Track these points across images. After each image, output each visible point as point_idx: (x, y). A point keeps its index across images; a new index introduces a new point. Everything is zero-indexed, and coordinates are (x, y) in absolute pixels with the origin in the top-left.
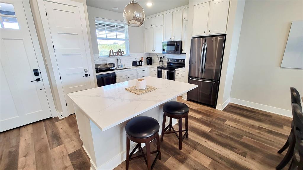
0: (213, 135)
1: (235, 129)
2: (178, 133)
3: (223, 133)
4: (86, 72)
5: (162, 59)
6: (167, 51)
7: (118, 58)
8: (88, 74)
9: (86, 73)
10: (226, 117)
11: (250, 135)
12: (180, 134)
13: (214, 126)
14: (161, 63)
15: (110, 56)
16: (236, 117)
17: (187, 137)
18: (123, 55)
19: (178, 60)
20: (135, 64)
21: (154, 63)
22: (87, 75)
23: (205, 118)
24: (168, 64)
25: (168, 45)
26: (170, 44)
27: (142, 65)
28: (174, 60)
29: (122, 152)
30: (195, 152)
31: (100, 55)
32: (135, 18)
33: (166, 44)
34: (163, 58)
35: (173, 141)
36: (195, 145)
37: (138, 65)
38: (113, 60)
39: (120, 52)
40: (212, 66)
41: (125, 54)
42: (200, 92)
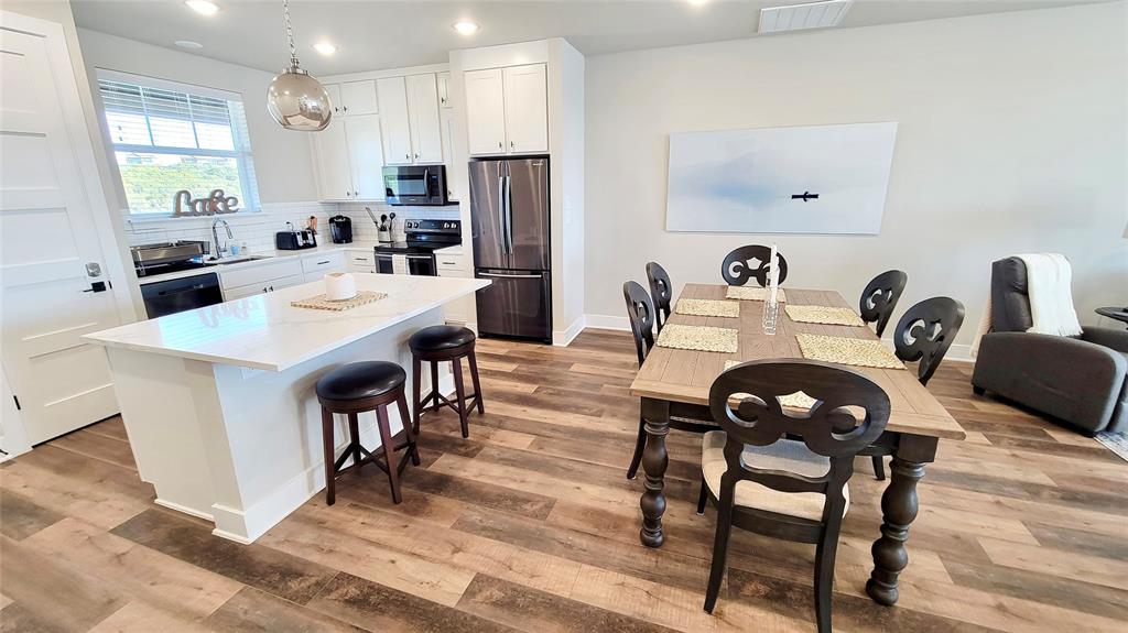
0: (542, 396)
1: (588, 376)
2: (456, 405)
3: (563, 388)
4: (93, 275)
5: (387, 223)
6: (400, 196)
7: (218, 219)
8: (102, 283)
9: (96, 280)
10: (571, 358)
11: (616, 381)
12: (462, 404)
13: (545, 380)
14: (386, 236)
15: (178, 213)
16: (595, 354)
17: (481, 411)
18: (234, 212)
19: (439, 223)
20: (286, 241)
21: (361, 238)
22: (99, 287)
23: (524, 368)
24: (411, 236)
25: (401, 178)
26: (408, 174)
27: (315, 245)
28: (427, 224)
29: (309, 470)
30: (501, 433)
31: (132, 212)
32: (303, 111)
33: (396, 172)
34: (389, 218)
35: (448, 427)
36: (500, 422)
37: (301, 243)
38: (193, 230)
39: (221, 199)
40: (533, 238)
41: (241, 205)
42: (515, 315)
